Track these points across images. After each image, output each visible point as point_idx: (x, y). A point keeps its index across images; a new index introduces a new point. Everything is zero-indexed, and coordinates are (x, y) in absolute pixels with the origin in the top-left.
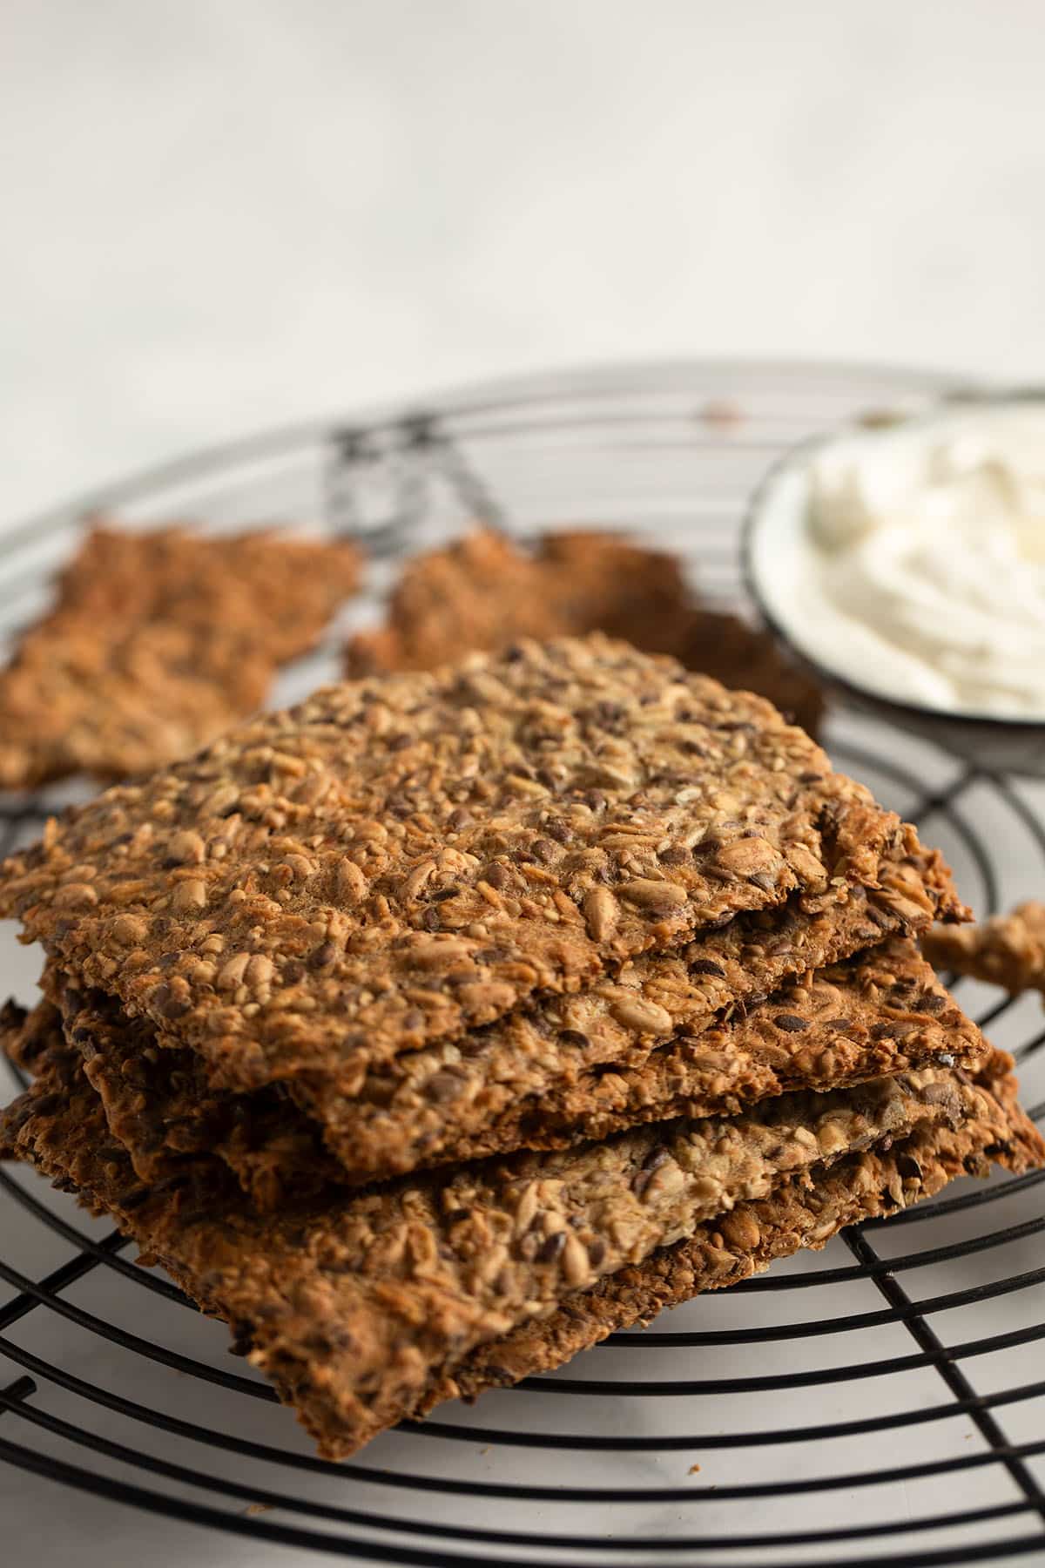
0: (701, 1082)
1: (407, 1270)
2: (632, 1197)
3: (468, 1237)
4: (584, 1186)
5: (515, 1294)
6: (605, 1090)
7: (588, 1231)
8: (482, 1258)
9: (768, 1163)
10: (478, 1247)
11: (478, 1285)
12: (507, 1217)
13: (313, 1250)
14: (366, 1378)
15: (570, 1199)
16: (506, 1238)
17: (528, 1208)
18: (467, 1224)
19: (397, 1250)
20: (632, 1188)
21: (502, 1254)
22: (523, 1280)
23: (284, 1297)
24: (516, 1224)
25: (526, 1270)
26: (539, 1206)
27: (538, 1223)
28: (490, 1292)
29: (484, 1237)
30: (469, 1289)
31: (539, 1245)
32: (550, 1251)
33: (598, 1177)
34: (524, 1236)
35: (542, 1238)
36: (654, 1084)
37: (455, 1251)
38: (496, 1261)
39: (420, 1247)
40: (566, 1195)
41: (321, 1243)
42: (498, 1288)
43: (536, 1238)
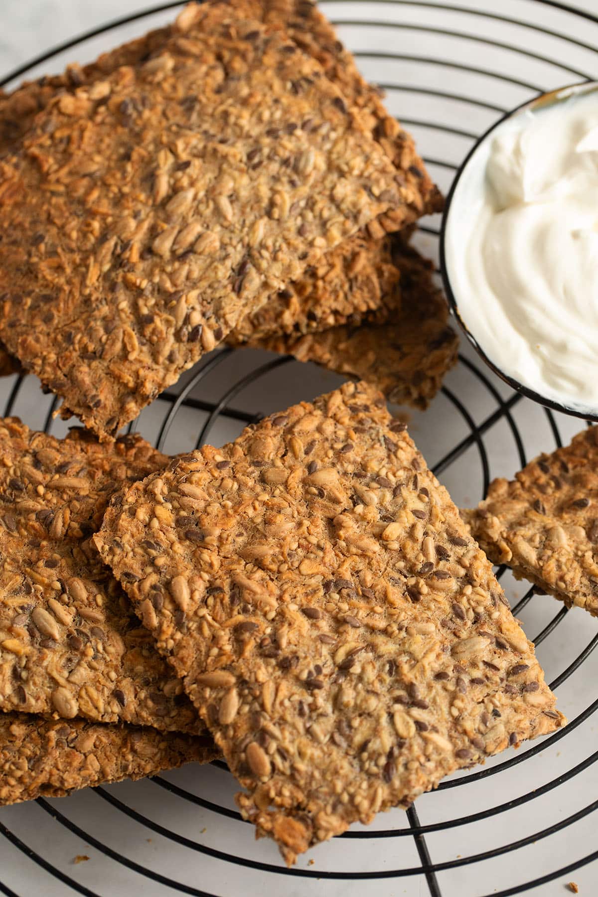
0: (139, 766)
1: (124, 355)
2: (233, 296)
3: (153, 332)
4: (209, 291)
5: (180, 361)
6: (87, 772)
7: (213, 321)
8: (162, 344)
9: (302, 262)
10: (159, 339)
11: (161, 359)
12: (171, 318)
13: (77, 347)
14: (110, 422)
15: (203, 300)
16: (172, 330)
17: (182, 309)
18: (152, 326)
19: (119, 346)
20: (233, 290)
21: (172, 339)
22: (182, 353)
23: (65, 375)
24: (177, 322)
25: (184, 347)
26: (188, 309)
27: (187, 320)
28: (167, 362)
29: (161, 332)
30: (156, 361)
31: (189, 333)
32: (195, 335)
33: (216, 285)
34: (181, 328)
35: (190, 329)
36: (114, 766)
37: (147, 340)
38: (169, 345)
39: (130, 344)
40: (200, 298)
41: (80, 341)
42: (171, 359)
43: (187, 329)
